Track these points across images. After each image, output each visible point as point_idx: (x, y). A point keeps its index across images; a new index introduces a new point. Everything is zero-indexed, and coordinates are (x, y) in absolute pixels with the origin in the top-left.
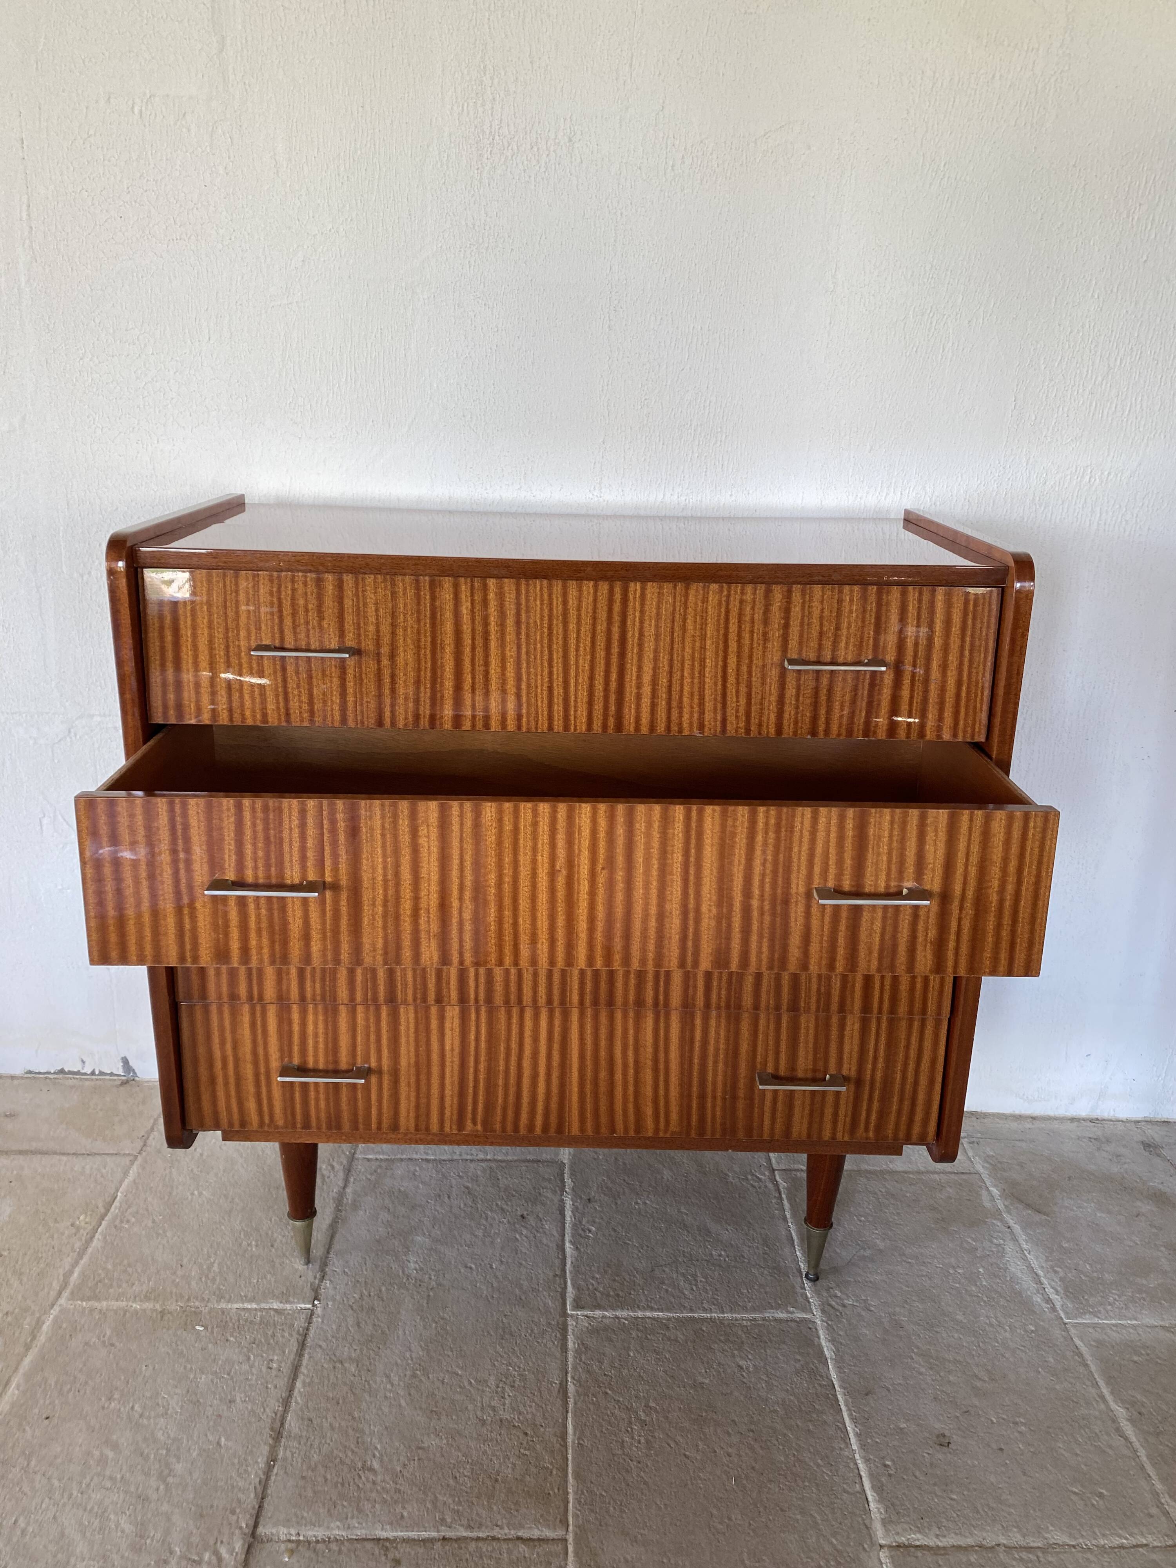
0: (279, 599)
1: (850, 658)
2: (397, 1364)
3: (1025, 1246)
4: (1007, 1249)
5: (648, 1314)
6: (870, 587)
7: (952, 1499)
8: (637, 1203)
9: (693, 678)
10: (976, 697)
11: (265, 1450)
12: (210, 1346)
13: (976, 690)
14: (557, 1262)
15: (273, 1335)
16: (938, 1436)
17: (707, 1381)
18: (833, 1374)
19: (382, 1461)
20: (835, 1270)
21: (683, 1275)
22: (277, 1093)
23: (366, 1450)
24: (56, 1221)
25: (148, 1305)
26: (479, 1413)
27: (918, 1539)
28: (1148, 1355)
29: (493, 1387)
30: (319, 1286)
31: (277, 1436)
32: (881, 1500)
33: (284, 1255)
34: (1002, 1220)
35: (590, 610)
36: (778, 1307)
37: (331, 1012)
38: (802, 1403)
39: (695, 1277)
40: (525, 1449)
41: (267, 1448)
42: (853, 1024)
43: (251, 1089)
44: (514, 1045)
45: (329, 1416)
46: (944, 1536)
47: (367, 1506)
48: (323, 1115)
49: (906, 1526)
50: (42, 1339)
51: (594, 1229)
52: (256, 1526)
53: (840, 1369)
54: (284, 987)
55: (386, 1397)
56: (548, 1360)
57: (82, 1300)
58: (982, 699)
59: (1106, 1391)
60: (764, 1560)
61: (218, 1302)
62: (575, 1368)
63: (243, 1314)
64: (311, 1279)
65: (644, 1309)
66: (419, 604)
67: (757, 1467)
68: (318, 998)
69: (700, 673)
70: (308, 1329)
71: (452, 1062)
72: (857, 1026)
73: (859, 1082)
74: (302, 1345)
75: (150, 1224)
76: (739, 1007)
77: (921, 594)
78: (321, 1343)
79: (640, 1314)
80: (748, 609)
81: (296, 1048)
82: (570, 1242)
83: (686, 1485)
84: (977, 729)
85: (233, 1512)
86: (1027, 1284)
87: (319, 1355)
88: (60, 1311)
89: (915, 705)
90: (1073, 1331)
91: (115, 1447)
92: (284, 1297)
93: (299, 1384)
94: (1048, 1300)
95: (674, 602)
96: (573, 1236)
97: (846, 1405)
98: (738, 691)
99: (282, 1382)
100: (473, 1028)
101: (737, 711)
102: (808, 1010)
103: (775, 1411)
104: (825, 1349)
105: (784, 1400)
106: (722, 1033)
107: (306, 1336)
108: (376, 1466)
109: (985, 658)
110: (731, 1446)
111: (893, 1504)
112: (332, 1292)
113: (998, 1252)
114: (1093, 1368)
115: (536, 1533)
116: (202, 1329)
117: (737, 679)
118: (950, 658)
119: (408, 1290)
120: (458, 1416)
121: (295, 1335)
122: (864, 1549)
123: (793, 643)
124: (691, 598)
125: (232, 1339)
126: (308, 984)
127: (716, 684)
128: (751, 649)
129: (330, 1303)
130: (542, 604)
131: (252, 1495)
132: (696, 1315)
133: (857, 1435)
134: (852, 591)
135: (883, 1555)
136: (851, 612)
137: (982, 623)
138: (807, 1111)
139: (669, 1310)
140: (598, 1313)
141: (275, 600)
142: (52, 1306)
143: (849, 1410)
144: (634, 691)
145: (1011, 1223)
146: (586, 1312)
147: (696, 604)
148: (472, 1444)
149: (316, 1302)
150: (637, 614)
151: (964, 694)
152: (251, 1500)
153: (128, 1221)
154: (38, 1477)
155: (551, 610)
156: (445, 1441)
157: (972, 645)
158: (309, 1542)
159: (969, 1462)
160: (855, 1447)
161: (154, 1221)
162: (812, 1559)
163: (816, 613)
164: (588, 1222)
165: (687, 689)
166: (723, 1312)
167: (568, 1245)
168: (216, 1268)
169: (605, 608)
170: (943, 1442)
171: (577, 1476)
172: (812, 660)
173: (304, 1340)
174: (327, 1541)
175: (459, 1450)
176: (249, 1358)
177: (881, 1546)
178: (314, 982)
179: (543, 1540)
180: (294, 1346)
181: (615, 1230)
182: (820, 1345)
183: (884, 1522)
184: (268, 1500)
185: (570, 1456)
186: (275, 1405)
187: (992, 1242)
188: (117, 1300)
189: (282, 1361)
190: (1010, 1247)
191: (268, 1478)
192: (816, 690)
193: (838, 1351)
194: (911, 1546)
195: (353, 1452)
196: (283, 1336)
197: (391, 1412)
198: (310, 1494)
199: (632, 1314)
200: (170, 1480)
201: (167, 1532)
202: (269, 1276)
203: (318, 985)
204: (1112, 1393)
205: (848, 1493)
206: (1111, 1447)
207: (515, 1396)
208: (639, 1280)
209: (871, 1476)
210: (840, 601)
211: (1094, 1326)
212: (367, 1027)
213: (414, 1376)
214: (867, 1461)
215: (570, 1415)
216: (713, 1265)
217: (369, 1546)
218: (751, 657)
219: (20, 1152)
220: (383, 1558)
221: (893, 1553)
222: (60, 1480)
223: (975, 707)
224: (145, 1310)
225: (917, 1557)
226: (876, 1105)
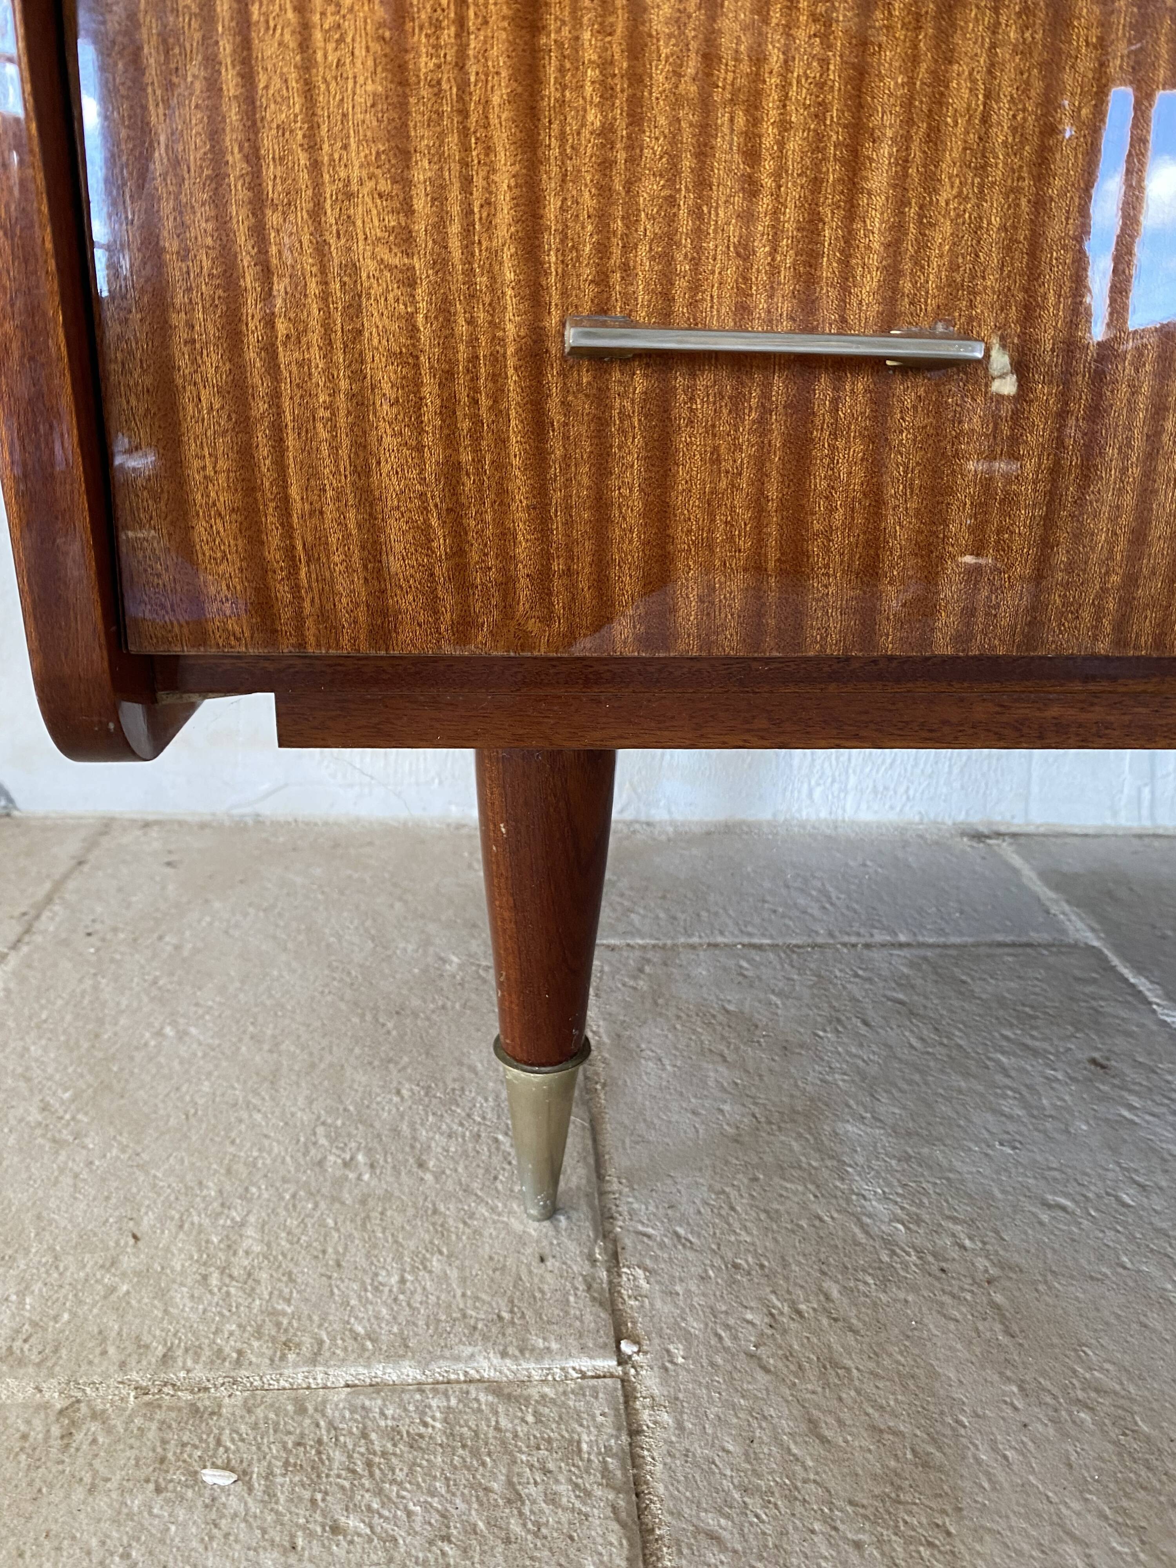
15: (515, 1498)
25: (16, 1390)
30: (613, 1288)
33: (467, 1190)
61: (277, 1361)
63: (375, 1404)
64: (579, 1267)
70: (636, 1461)
74: (640, 1535)
75: (35, 1116)
78: (711, 1521)
107: (638, 1491)
112: (665, 1308)
116: (224, 1479)
119: (914, 1288)
121: (599, 1494)
125: (352, 1522)
129: (678, 1351)
149: (626, 1347)
161: (45, 1108)
168: (251, 1240)
173: (641, 1511)
180: (609, 1542)
196: (552, 1499)
202: (436, 1263)
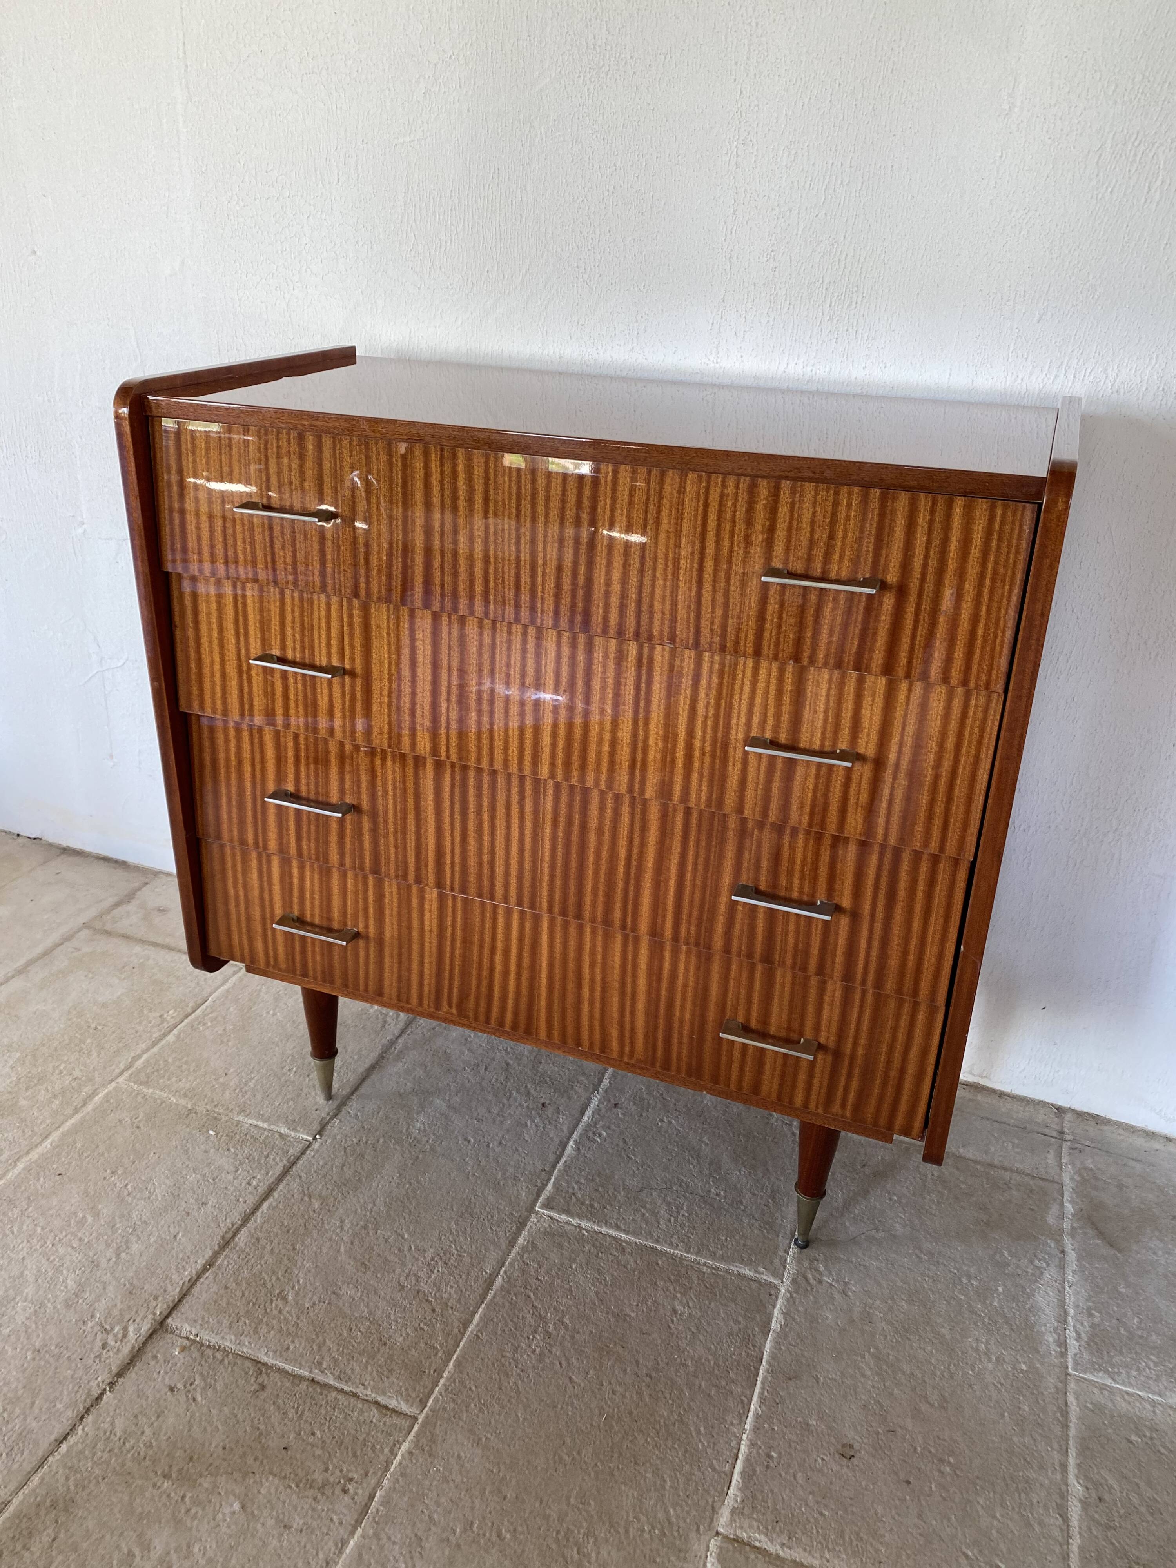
0: (266, 456)
1: (844, 574)
2: (356, 1212)
3: (1070, 1277)
4: (1047, 1275)
5: (612, 1232)
6: (872, 490)
7: (822, 1514)
8: (662, 1120)
9: (665, 580)
10: (996, 637)
11: (209, 1253)
12: (212, 1150)
13: (996, 629)
14: (552, 1158)
15: (267, 1156)
16: (844, 1445)
17: (632, 1315)
18: (768, 1346)
19: (297, 1294)
20: (832, 1243)
21: (669, 1204)
22: (280, 940)
23: (289, 1280)
24: (150, 1010)
25: (183, 1102)
26: (402, 1279)
27: (761, 1540)
28: (1151, 1438)
29: (428, 1259)
30: (327, 1123)
31: (226, 1244)
32: (744, 1488)
34: (1059, 1242)
35: (559, 492)
36: (749, 1263)
37: (325, 872)
38: (718, 1366)
39: (679, 1208)
40: (425, 1324)
41: (210, 1253)
42: (834, 991)
43: (259, 928)
44: (487, 939)
45: (276, 1241)
46: (790, 1548)
47: (264, 1330)
48: (319, 968)
49: (755, 1524)
50: (89, 1107)
51: (605, 1134)
52: (167, 1317)
53: (777, 1344)
54: (285, 841)
55: (330, 1239)
56: (492, 1248)
57: (135, 1083)
58: (1003, 641)
59: (1072, 1461)
60: (589, 1504)
61: (239, 1114)
62: (512, 1264)
63: (253, 1130)
64: (324, 1115)
65: (611, 1226)
66: (391, 471)
67: (635, 1412)
68: (313, 857)
69: (673, 574)
70: (298, 1159)
71: (431, 943)
72: (838, 993)
73: (837, 1054)
74: (286, 1171)
75: (220, 1031)
76: (709, 947)
77: (934, 504)
78: (302, 1174)
79: (604, 1230)
80: (729, 504)
81: (296, 900)
82: (576, 1142)
83: (556, 1407)
84: (994, 677)
85: (156, 1298)
86: (1048, 1317)
87: (295, 1185)
88: (114, 1088)
89: (918, 638)
90: (1072, 1385)
91: (97, 1215)
92: (293, 1125)
93: (265, 1206)
94: (1062, 1344)
95: (648, 490)
96: (581, 1136)
97: (763, 1383)
98: (713, 601)
99: (252, 1200)
100: (450, 914)
101: (712, 623)
102: (782, 964)
103: (686, 1366)
104: (774, 1320)
105: (700, 1358)
106: (692, 969)
107: (293, 1164)
108: (290, 1298)
109: (1011, 591)
110: (620, 1384)
111: (754, 1497)
112: (336, 1131)
113: (1033, 1275)
114: (1072, 1432)
115: (393, 1403)
116: (213, 1134)
117: (714, 587)
118: (967, 586)
119: (402, 1147)
120: (383, 1275)
121: (285, 1162)
122: (698, 1529)
123: (779, 551)
124: (667, 488)
125: (232, 1149)
126: (304, 843)
127: (690, 589)
128: (731, 551)
129: (329, 1141)
130: (510, 481)
131: (178, 1290)
132: (659, 1247)
133: (757, 1416)
134: (850, 494)
135: (714, 1544)
136: (848, 518)
137: (1009, 546)
138: (778, 1072)
139: (635, 1234)
140: (564, 1217)
141: (263, 457)
142: (112, 1081)
143: (763, 1388)
144: (603, 588)
145: (1069, 1247)
146: (552, 1214)
147: (672, 494)
148: (382, 1304)
149: (318, 1137)
150: (608, 501)
151: (980, 633)
152: (174, 1293)
153: (204, 1024)
154: (28, 1221)
155: (519, 488)
156: (359, 1294)
157: (995, 572)
158: (202, 1345)
159: (864, 1483)
160: (747, 1427)
161: (224, 1029)
162: (639, 1520)
163: (807, 516)
164: (603, 1127)
165: (658, 591)
166: (688, 1252)
167: (571, 1143)
168: (252, 1084)
169: (575, 491)
170: (847, 1453)
171: (458, 1364)
172: (799, 572)
173: (290, 1168)
174: (216, 1349)
175: (367, 1306)
176: (237, 1171)
177: (718, 1533)
178: (309, 840)
179: (396, 1412)
180: (278, 1170)
181: (625, 1142)
182: (771, 1315)
183: (733, 1511)
184: (188, 1298)
185: (462, 1344)
186: (236, 1217)
187: (1032, 1262)
188: (162, 1090)
189: (261, 1181)
190: (1050, 1273)
191: (199, 1277)
192: (802, 609)
193: (786, 1325)
194: (749, 1545)
195: (278, 1279)
196: (274, 1159)
197: (327, 1254)
198: (224, 1303)
199: (596, 1228)
200: (123, 1255)
201: (98, 1299)
202: (291, 1103)
203: (312, 845)
204: (1079, 1466)
205: (714, 1470)
206: (1041, 1523)
207: (443, 1273)
208: (621, 1197)
209: (747, 1460)
210: (836, 504)
211: (1102, 1388)
212: (356, 893)
213: (365, 1227)
214: (752, 1444)
215: (483, 1306)
216: (705, 1202)
217: (247, 1363)
218: (730, 562)
219: (154, 944)
220: (253, 1379)
221: (725, 1545)
222: (42, 1229)
223: (993, 650)
224: (177, 1105)
225: (747, 1558)
226: (855, 1084)
